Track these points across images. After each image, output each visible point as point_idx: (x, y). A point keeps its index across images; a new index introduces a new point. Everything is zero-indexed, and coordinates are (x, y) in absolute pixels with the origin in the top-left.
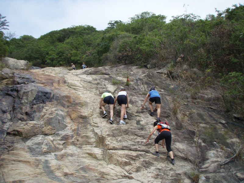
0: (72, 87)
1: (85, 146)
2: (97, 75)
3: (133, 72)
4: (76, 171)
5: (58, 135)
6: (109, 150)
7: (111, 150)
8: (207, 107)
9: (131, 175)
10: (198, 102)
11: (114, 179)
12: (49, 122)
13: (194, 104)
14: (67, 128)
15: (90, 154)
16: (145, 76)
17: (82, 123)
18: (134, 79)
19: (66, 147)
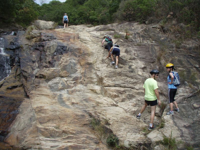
0: (83, 41)
1: (89, 84)
2: (105, 31)
3: (134, 27)
4: (81, 101)
5: (71, 77)
6: (105, 87)
7: (106, 87)
8: (187, 54)
9: (117, 104)
10: (181, 51)
11: (105, 107)
12: (64, 68)
13: (177, 52)
14: (77, 72)
15: (92, 90)
16: (142, 31)
17: (88, 68)
18: (133, 34)
19: (76, 86)
